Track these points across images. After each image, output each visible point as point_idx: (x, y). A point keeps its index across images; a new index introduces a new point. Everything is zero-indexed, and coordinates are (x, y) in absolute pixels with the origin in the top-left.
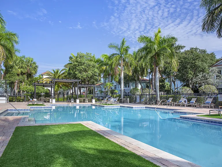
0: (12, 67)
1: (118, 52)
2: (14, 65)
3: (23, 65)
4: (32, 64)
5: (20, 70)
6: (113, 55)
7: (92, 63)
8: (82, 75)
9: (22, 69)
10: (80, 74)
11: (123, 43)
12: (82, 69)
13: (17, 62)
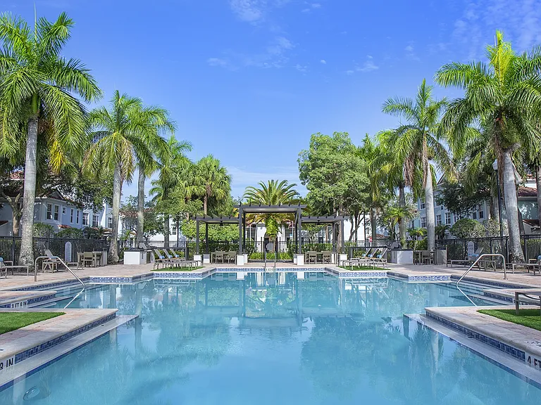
0: (175, 183)
1: (413, 122)
2: (179, 178)
3: (197, 178)
4: (216, 173)
5: (189, 190)
6: (402, 130)
7: (345, 159)
8: (322, 192)
9: (193, 187)
10: (318, 189)
11: (423, 95)
12: (321, 175)
13: (184, 171)
